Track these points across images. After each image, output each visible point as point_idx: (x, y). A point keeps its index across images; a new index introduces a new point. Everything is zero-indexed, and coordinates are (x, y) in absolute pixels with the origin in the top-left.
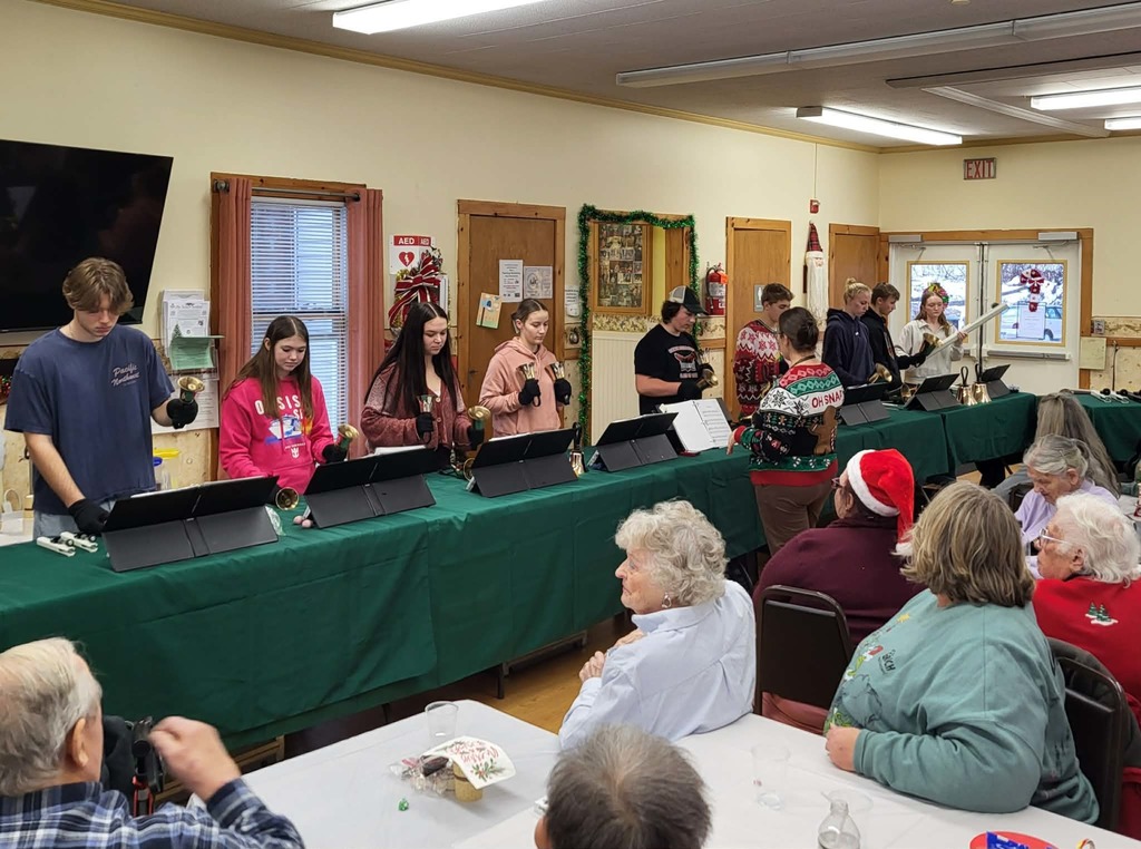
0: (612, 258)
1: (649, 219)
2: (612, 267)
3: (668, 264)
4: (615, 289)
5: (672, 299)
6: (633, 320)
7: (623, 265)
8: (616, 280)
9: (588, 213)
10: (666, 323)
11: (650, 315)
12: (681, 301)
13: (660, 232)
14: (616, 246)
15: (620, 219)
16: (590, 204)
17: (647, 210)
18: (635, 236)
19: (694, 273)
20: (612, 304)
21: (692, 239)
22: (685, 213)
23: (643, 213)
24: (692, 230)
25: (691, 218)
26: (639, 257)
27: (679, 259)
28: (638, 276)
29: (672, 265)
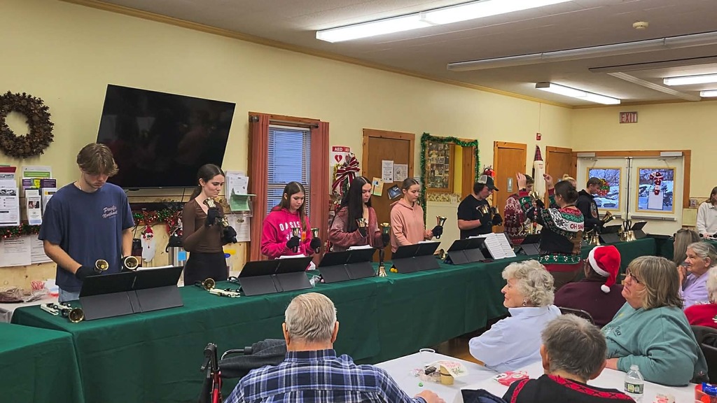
0: (432, 163)
1: (456, 141)
2: (432, 165)
3: (464, 166)
4: (434, 178)
5: (480, 182)
6: (443, 195)
7: (438, 166)
8: (434, 174)
9: (426, 137)
10: (476, 194)
11: (453, 192)
12: (485, 183)
13: (459, 148)
14: (435, 156)
15: (441, 140)
16: (426, 132)
17: (455, 137)
18: (445, 151)
19: (478, 171)
20: (432, 187)
21: (477, 152)
22: (473, 138)
23: (453, 138)
24: (477, 147)
25: (476, 141)
26: (447, 161)
27: (470, 164)
28: (446, 172)
29: (466, 166)
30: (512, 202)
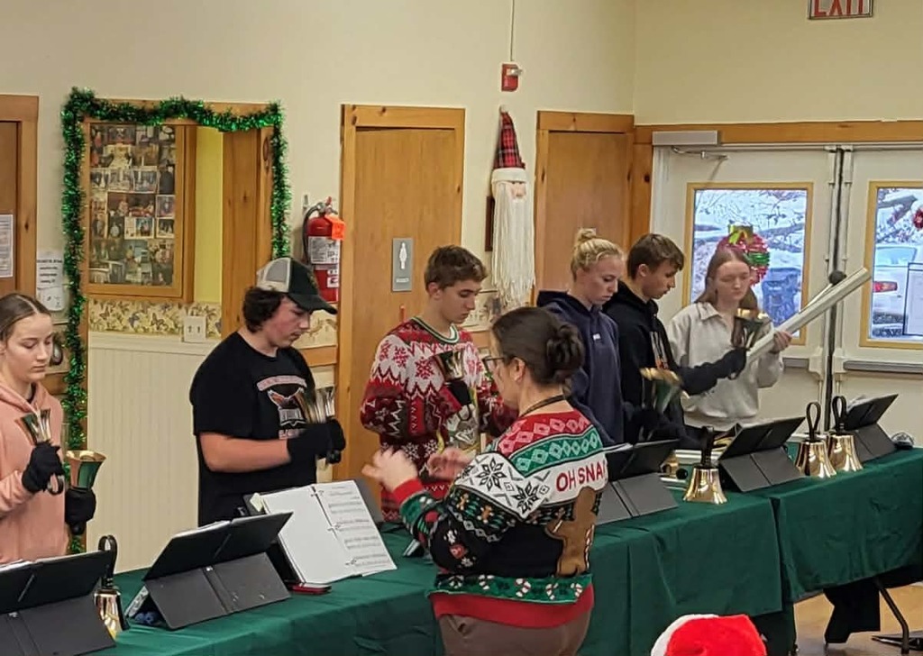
0: (113, 188)
1: (196, 113)
2: (113, 201)
3: (229, 202)
4: (120, 250)
5: (265, 285)
6: (155, 310)
7: (136, 202)
8: (122, 233)
9: (81, 106)
10: (253, 331)
11: (191, 301)
12: (283, 287)
13: (212, 139)
14: (121, 165)
15: (141, 115)
16: (85, 88)
17: (191, 98)
18: (161, 145)
19: (280, 220)
20: (114, 279)
21: (276, 150)
22: (262, 100)
23: (185, 103)
24: (277, 132)
25: (274, 109)
26: (168, 185)
27: (250, 192)
28: (166, 225)
29: (237, 202)
30: (392, 353)
